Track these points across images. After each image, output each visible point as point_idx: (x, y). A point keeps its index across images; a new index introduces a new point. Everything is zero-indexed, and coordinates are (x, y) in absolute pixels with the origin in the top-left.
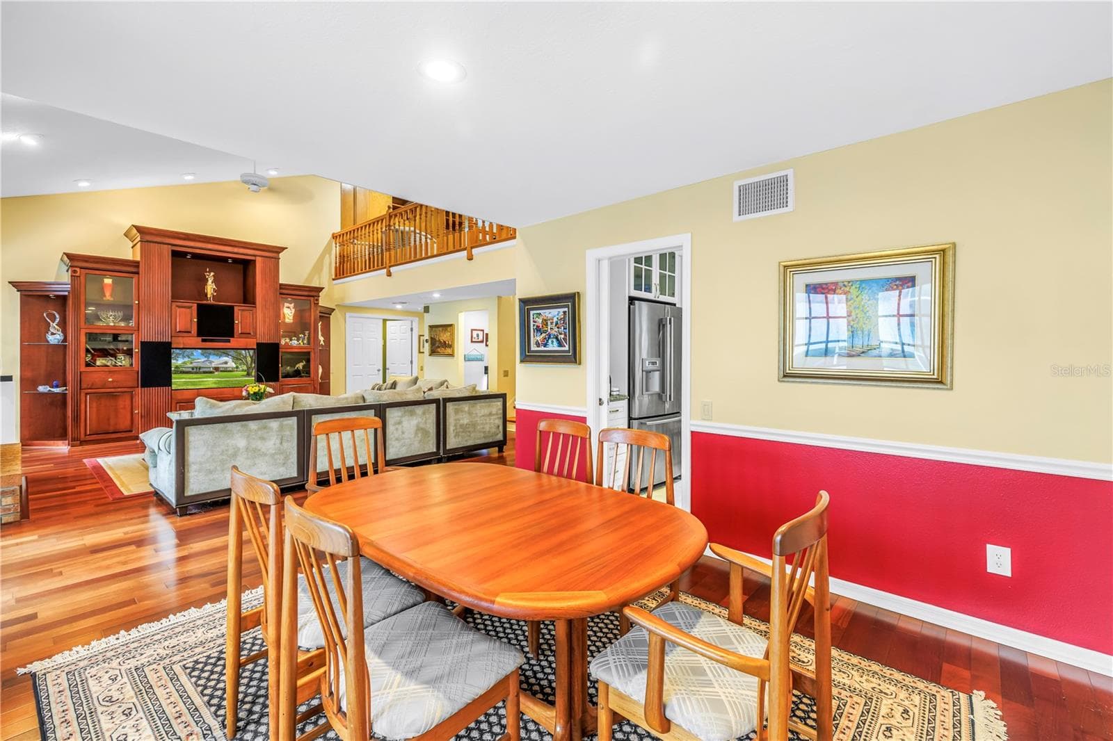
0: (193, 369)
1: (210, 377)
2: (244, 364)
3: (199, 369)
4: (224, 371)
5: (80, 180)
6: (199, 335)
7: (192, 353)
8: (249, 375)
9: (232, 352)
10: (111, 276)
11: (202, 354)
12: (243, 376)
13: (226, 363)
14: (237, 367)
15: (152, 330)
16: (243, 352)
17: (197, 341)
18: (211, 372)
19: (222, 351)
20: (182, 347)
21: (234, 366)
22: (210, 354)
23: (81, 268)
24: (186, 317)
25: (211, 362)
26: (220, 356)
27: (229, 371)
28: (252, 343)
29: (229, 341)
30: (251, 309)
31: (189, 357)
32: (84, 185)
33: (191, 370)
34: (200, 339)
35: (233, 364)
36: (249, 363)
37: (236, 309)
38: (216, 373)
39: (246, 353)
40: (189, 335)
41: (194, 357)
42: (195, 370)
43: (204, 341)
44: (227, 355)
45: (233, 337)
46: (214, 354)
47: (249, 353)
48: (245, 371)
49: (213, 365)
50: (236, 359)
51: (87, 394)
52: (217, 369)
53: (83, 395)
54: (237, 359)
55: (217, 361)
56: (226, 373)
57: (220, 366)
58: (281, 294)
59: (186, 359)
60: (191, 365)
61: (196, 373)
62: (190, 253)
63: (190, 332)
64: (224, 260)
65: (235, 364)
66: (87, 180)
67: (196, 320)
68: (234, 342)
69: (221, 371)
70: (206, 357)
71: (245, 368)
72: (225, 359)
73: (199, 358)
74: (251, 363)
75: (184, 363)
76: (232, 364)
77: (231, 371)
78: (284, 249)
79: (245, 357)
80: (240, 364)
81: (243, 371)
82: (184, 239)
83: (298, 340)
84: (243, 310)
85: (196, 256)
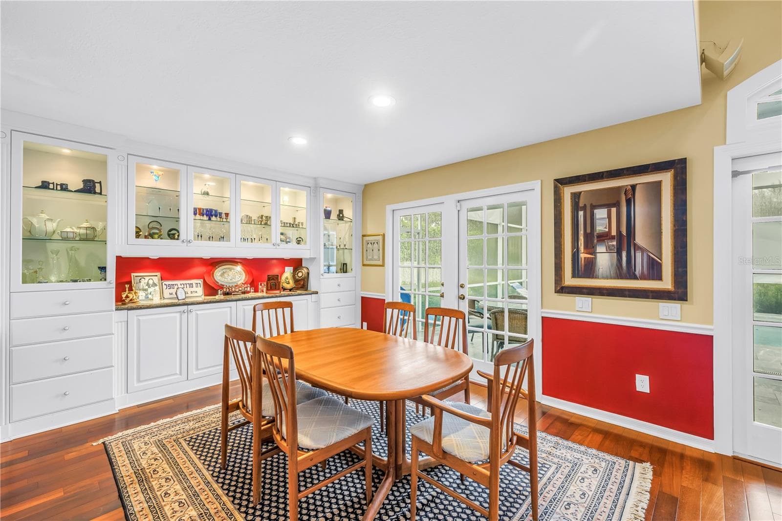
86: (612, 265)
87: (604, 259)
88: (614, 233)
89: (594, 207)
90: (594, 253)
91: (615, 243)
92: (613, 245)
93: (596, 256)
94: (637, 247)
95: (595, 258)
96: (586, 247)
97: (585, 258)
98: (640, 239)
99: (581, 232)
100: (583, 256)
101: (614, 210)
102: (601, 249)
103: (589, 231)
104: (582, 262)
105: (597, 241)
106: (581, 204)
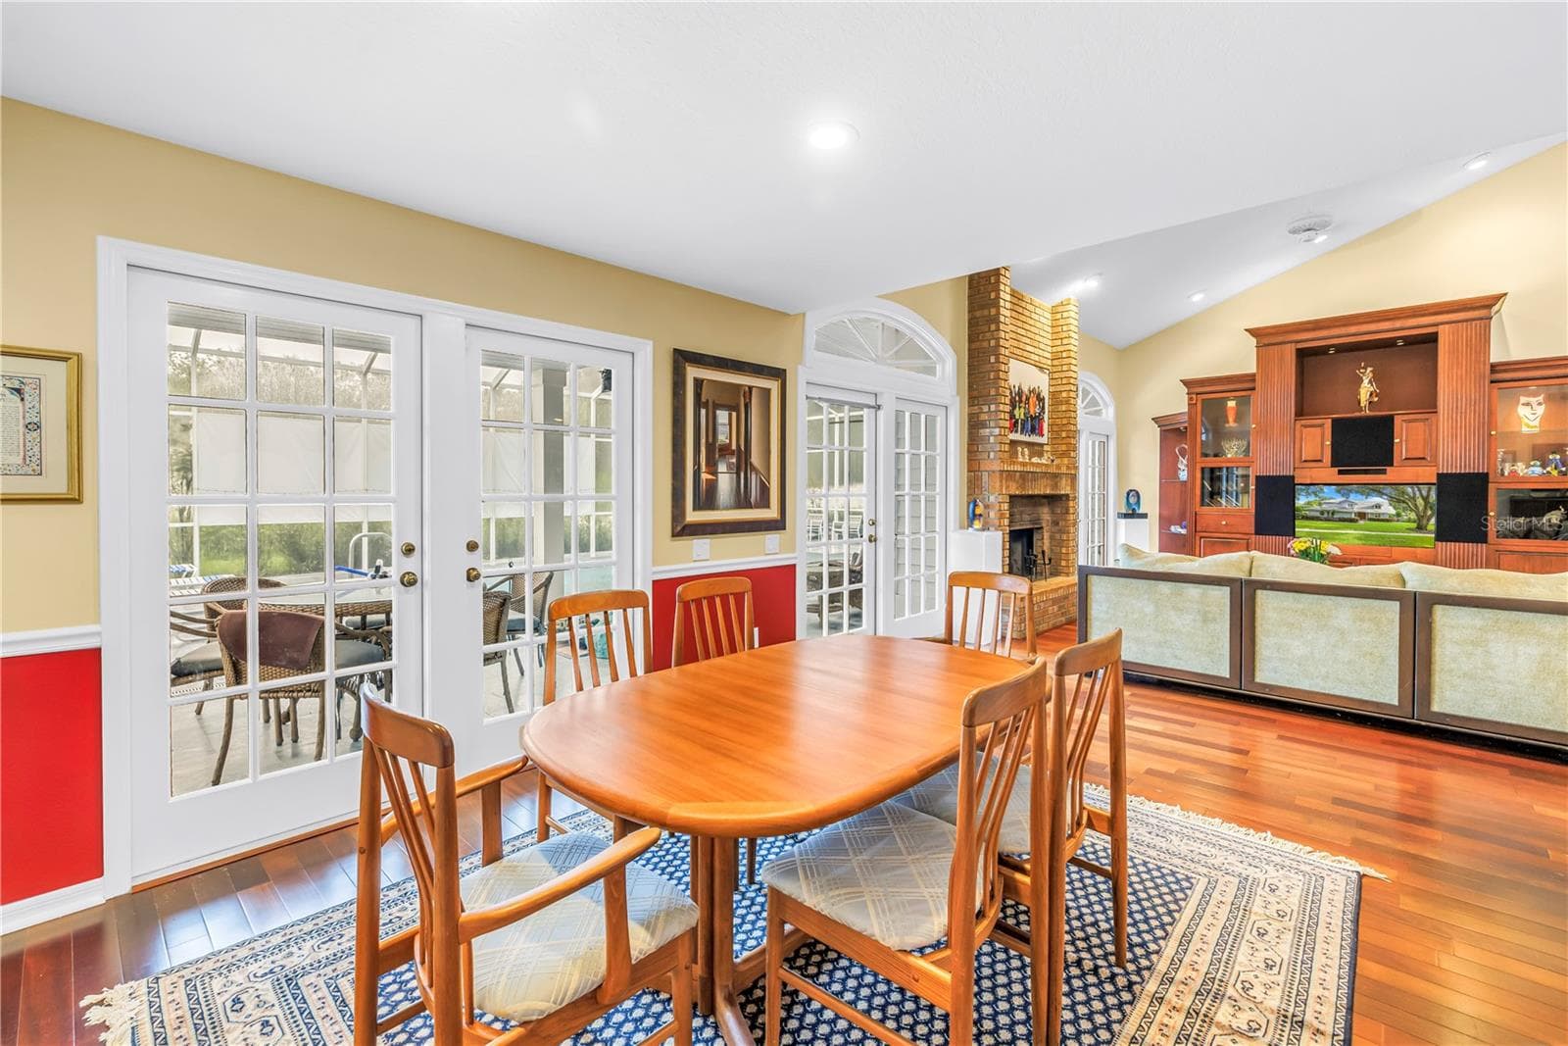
0: (1322, 513)
1: (1351, 529)
2: (1411, 510)
3: (1333, 514)
4: (1374, 520)
5: (1193, 294)
6: (1333, 465)
7: (1322, 490)
8: (1420, 528)
9: (1388, 490)
10: (1235, 398)
11: (1338, 492)
12: (1410, 530)
13: (1378, 506)
14: (1398, 515)
15: (1270, 462)
16: (1409, 490)
17: (1331, 474)
18: (1351, 520)
19: (1371, 486)
20: (1309, 482)
21: (1393, 512)
22: (1351, 491)
23: (1197, 394)
24: (1317, 439)
25: (1352, 504)
26: (1368, 495)
27: (1383, 520)
28: (1429, 474)
29: (1384, 472)
30: (1427, 416)
31: (1316, 495)
32: (1197, 298)
33: (1318, 514)
34: (1336, 469)
35: (1391, 508)
36: (1421, 508)
37: (1397, 421)
38: (1362, 522)
39: (1413, 491)
40: (1320, 464)
41: (1325, 495)
42: (1326, 515)
43: (1340, 472)
44: (1380, 494)
45: (1391, 464)
46: (1357, 492)
47: (1420, 490)
48: (1415, 522)
49: (1356, 509)
50: (1395, 501)
51: (1201, 538)
52: (1362, 516)
53: (1198, 538)
54: (1399, 501)
55: (1362, 503)
56: (1377, 523)
57: (1369, 511)
58: (1492, 382)
59: (1312, 498)
60: (1318, 508)
61: (1327, 520)
62: (1333, 346)
63: (1320, 461)
64: (1389, 344)
65: (1395, 508)
66: (1200, 292)
67: (1328, 443)
68: (1392, 474)
69: (1370, 520)
70: (1343, 496)
71: (1413, 516)
72: (1377, 500)
73: (1333, 499)
74: (1425, 508)
75: (1309, 503)
76: (1388, 509)
77: (1387, 521)
78: (1498, 298)
79: (1414, 498)
80: (1404, 509)
81: (1409, 521)
82: (1314, 330)
83: (1544, 466)
84: (1410, 421)
85: (1342, 349)
86: (732, 490)
87: (725, 483)
88: (734, 447)
89: (717, 406)
90: (715, 473)
91: (734, 460)
92: (733, 463)
93: (717, 477)
94: (753, 468)
95: (717, 480)
96: (707, 464)
97: (706, 480)
98: (755, 459)
99: (703, 441)
100: (704, 476)
101: (734, 414)
102: (722, 467)
103: (711, 440)
104: (703, 485)
105: (720, 456)
106: (703, 400)
